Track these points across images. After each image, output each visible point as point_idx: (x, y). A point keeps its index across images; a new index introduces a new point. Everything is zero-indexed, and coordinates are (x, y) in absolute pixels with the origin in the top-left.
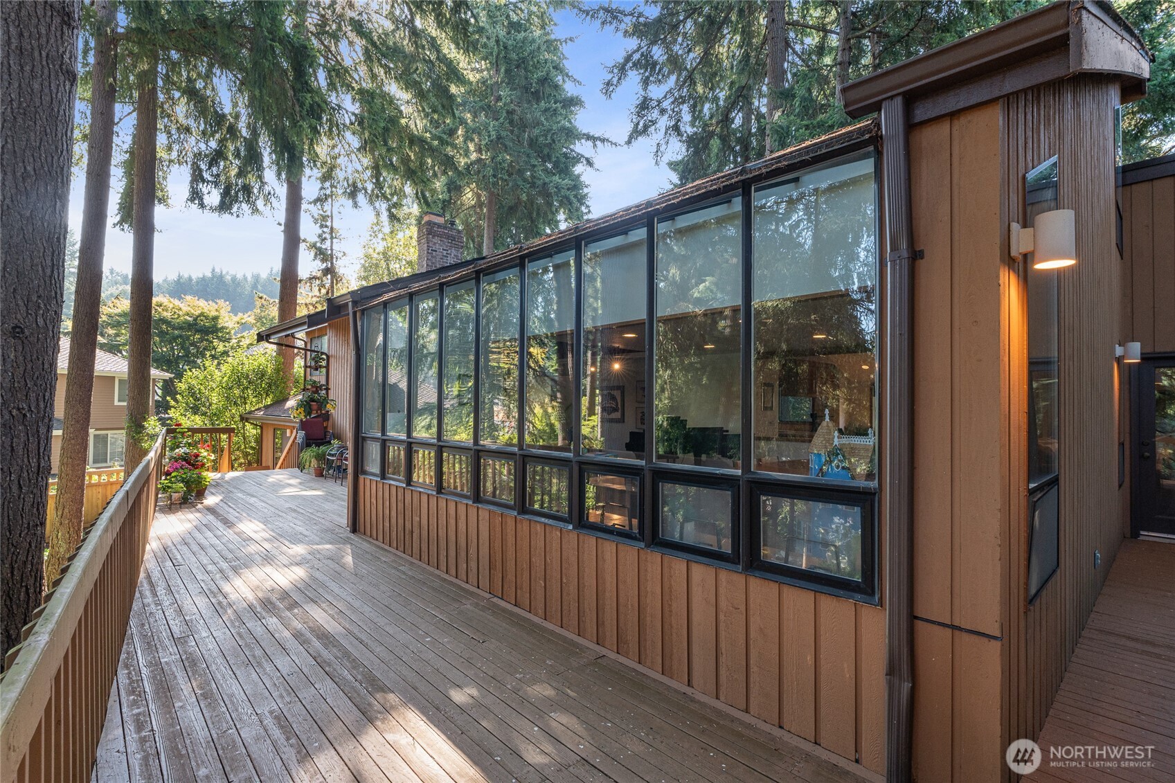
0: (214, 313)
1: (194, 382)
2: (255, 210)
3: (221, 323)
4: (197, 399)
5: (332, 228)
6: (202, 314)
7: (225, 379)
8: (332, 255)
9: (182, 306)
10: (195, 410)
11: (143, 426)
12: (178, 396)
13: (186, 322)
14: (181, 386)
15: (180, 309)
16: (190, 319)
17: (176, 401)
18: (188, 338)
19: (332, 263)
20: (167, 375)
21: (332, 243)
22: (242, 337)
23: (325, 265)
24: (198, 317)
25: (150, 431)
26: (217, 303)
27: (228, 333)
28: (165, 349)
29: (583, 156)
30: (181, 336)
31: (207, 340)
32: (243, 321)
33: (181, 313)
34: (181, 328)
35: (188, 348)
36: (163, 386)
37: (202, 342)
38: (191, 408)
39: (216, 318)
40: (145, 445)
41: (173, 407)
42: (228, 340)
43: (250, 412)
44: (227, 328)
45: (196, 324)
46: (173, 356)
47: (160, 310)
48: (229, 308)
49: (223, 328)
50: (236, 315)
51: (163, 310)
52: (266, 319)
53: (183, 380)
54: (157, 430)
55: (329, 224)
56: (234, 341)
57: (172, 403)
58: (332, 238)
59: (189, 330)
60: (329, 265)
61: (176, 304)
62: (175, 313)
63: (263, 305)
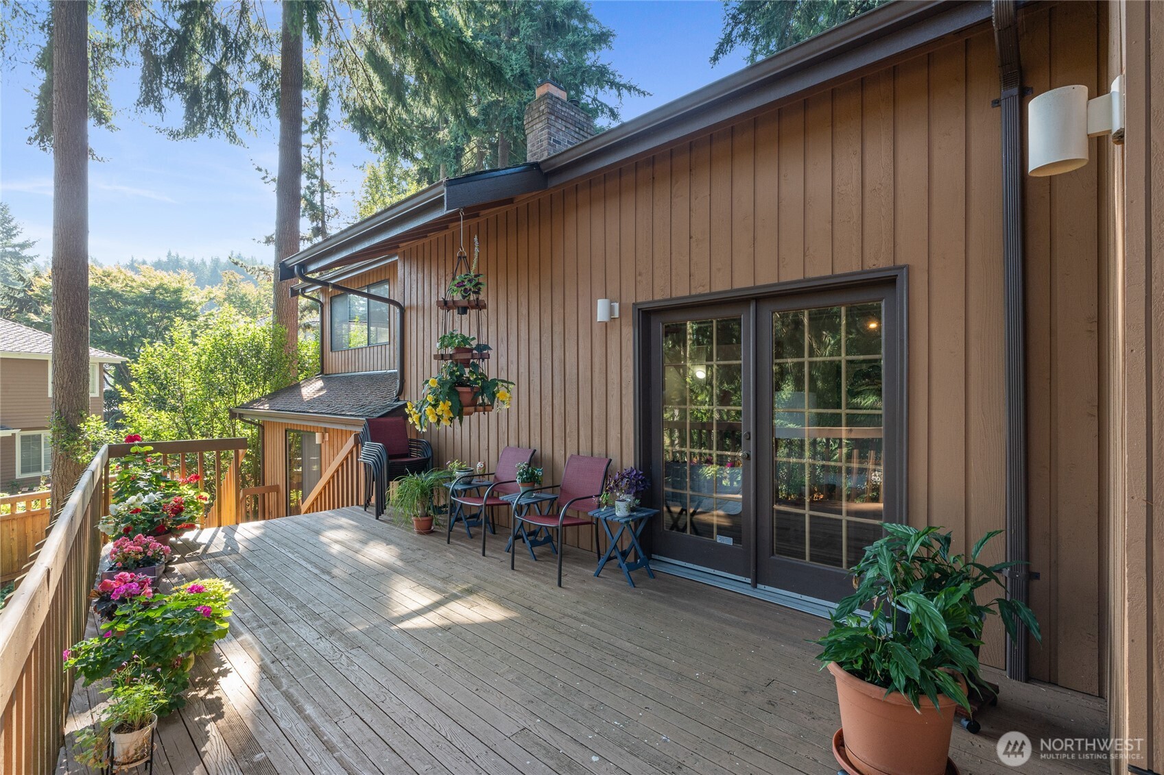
0: (175, 285)
1: (157, 362)
2: (232, 137)
3: (186, 296)
4: (162, 387)
5: (322, 180)
6: (161, 286)
7: (204, 358)
8: (323, 212)
9: (136, 277)
10: (160, 404)
11: (79, 429)
12: (133, 384)
13: (142, 296)
14: (138, 368)
15: (134, 280)
16: (146, 291)
17: (131, 391)
18: (144, 316)
19: (323, 222)
20: (119, 359)
21: (322, 197)
22: (210, 314)
23: (315, 224)
24: (156, 289)
25: (91, 437)
26: (179, 274)
27: (194, 310)
28: (116, 330)
29: (606, 106)
30: (135, 313)
31: (168, 318)
32: (212, 296)
33: (134, 284)
34: (135, 303)
35: (145, 327)
36: (115, 373)
37: (162, 319)
38: (155, 400)
39: (178, 291)
40: (83, 458)
41: (126, 399)
42: (194, 318)
43: (243, 406)
44: (193, 303)
45: (154, 299)
46: (127, 337)
47: (108, 281)
48: (194, 280)
49: (187, 302)
50: (202, 288)
51: (112, 281)
52: (236, 298)
53: (140, 360)
54: (102, 434)
55: (318, 173)
56: (201, 319)
57: (125, 393)
58: (322, 192)
59: (145, 305)
60: (320, 225)
61: (129, 275)
62: (127, 285)
63: (231, 282)
